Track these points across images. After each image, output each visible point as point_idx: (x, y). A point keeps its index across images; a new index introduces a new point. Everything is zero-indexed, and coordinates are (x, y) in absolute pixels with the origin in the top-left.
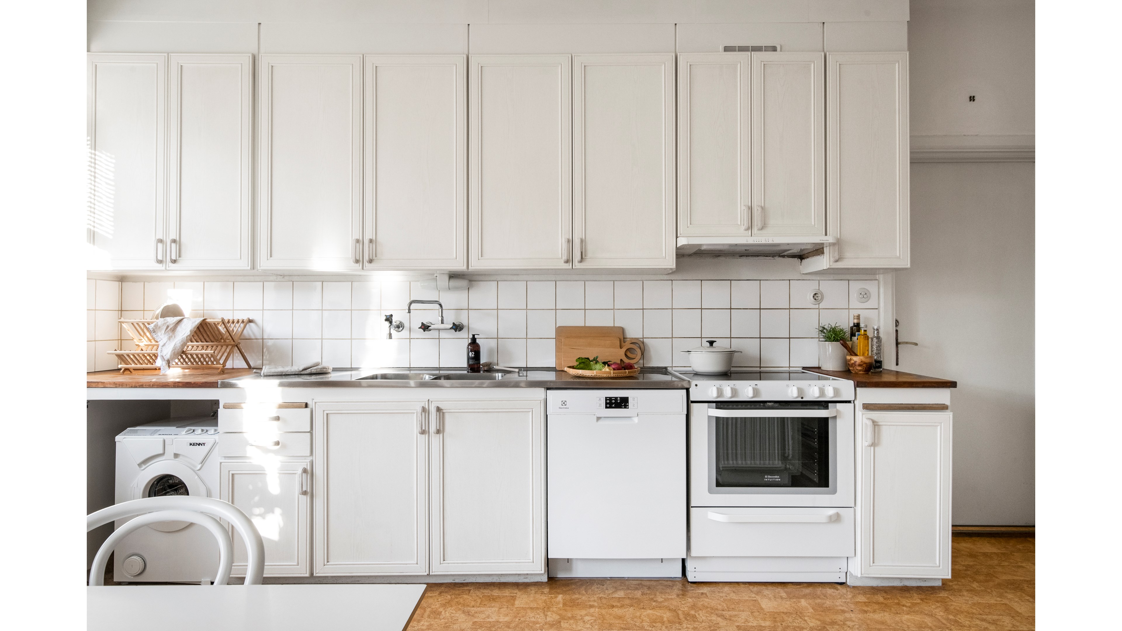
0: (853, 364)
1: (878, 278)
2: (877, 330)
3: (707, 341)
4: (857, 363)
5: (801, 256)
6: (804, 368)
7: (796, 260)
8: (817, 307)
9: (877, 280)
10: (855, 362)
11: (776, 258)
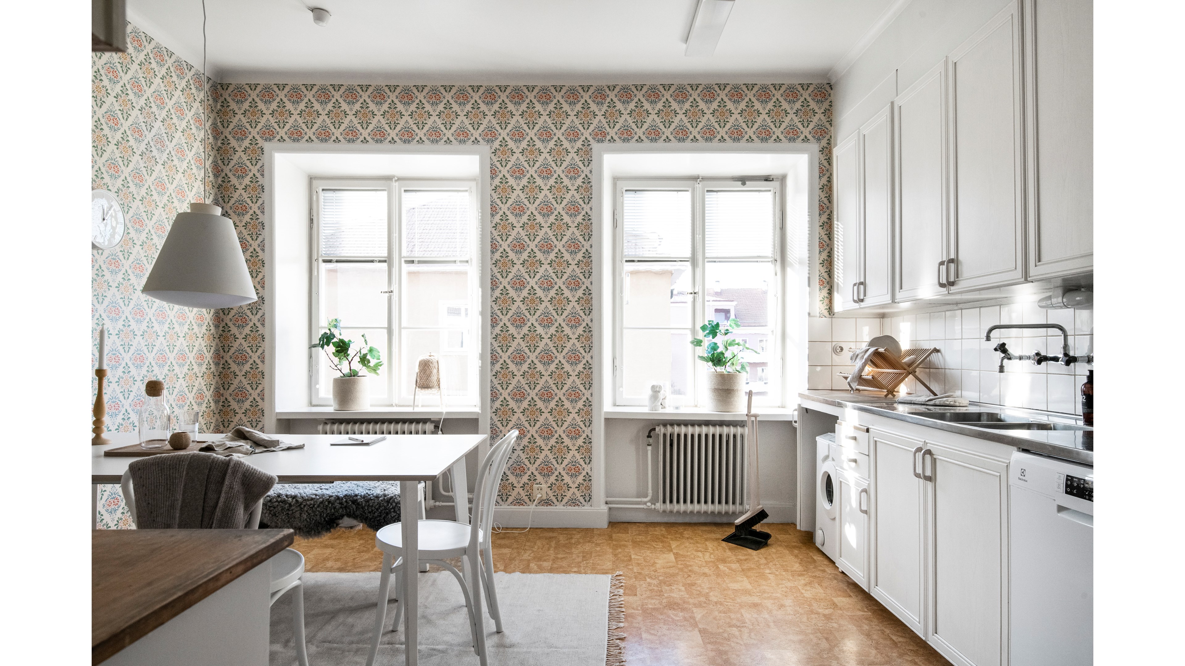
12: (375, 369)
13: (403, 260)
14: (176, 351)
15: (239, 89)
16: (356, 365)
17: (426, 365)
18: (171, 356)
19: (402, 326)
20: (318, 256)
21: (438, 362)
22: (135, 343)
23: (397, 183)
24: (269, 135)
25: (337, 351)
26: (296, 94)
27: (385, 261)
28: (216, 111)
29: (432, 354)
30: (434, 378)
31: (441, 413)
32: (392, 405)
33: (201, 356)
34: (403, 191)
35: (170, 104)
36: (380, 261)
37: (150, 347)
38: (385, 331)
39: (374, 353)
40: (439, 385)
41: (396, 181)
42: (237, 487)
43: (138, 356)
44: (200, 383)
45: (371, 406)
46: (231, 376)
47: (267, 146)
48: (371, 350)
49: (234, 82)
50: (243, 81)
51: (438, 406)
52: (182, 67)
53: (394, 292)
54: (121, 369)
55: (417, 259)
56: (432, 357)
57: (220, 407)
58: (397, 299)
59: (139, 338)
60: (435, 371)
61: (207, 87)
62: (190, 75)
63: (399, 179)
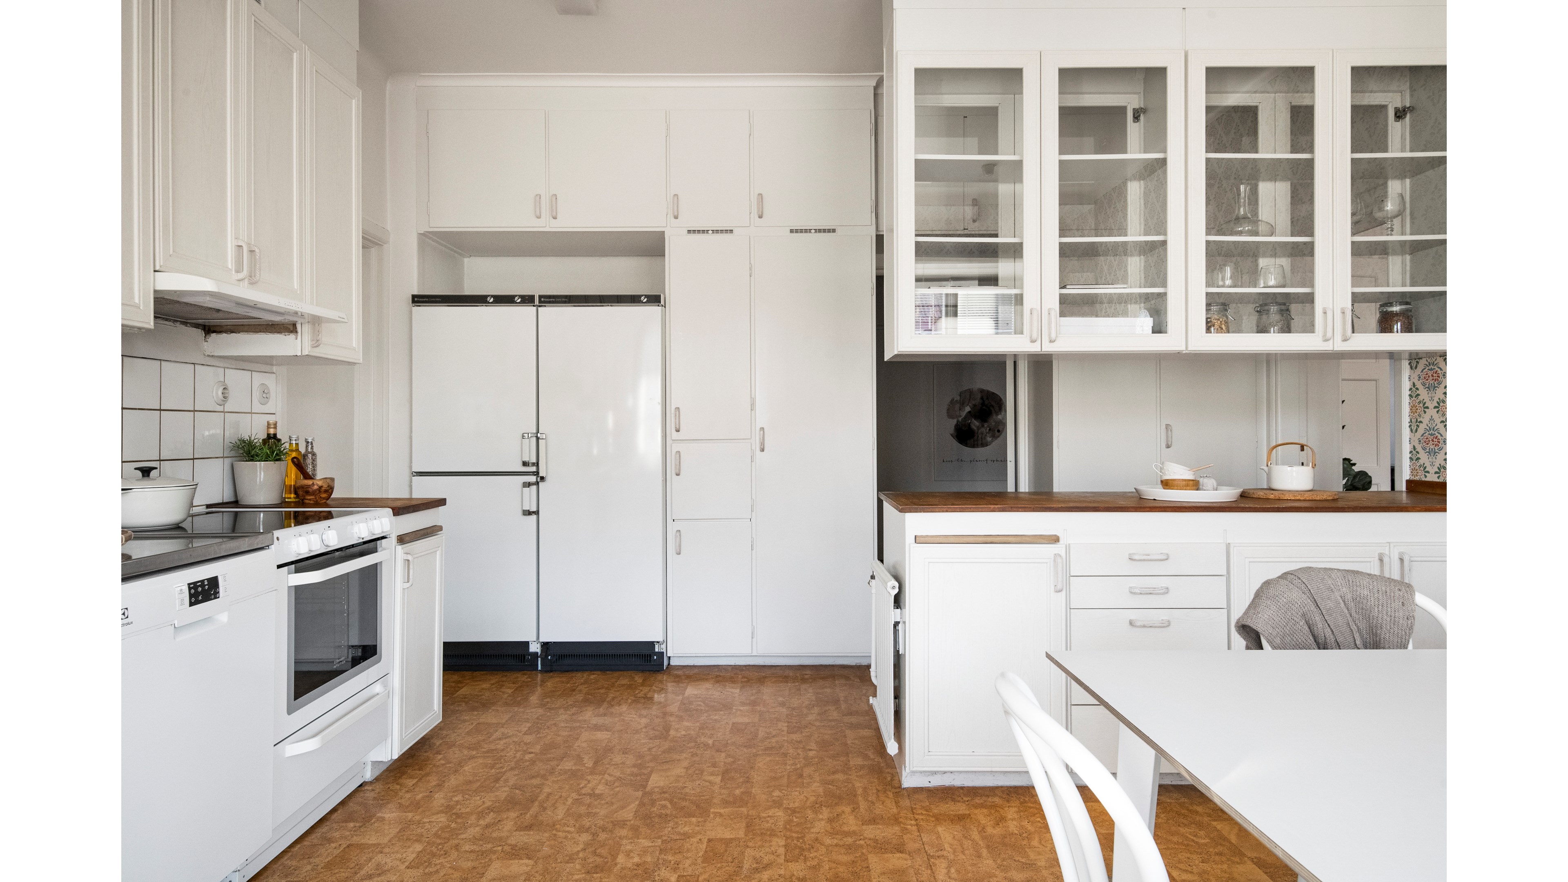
0: (315, 491)
1: (274, 371)
2: (312, 443)
3: (136, 469)
4: (323, 489)
5: (209, 330)
6: (208, 506)
7: (200, 333)
8: (220, 408)
9: (274, 373)
10: (321, 487)
11: (178, 324)
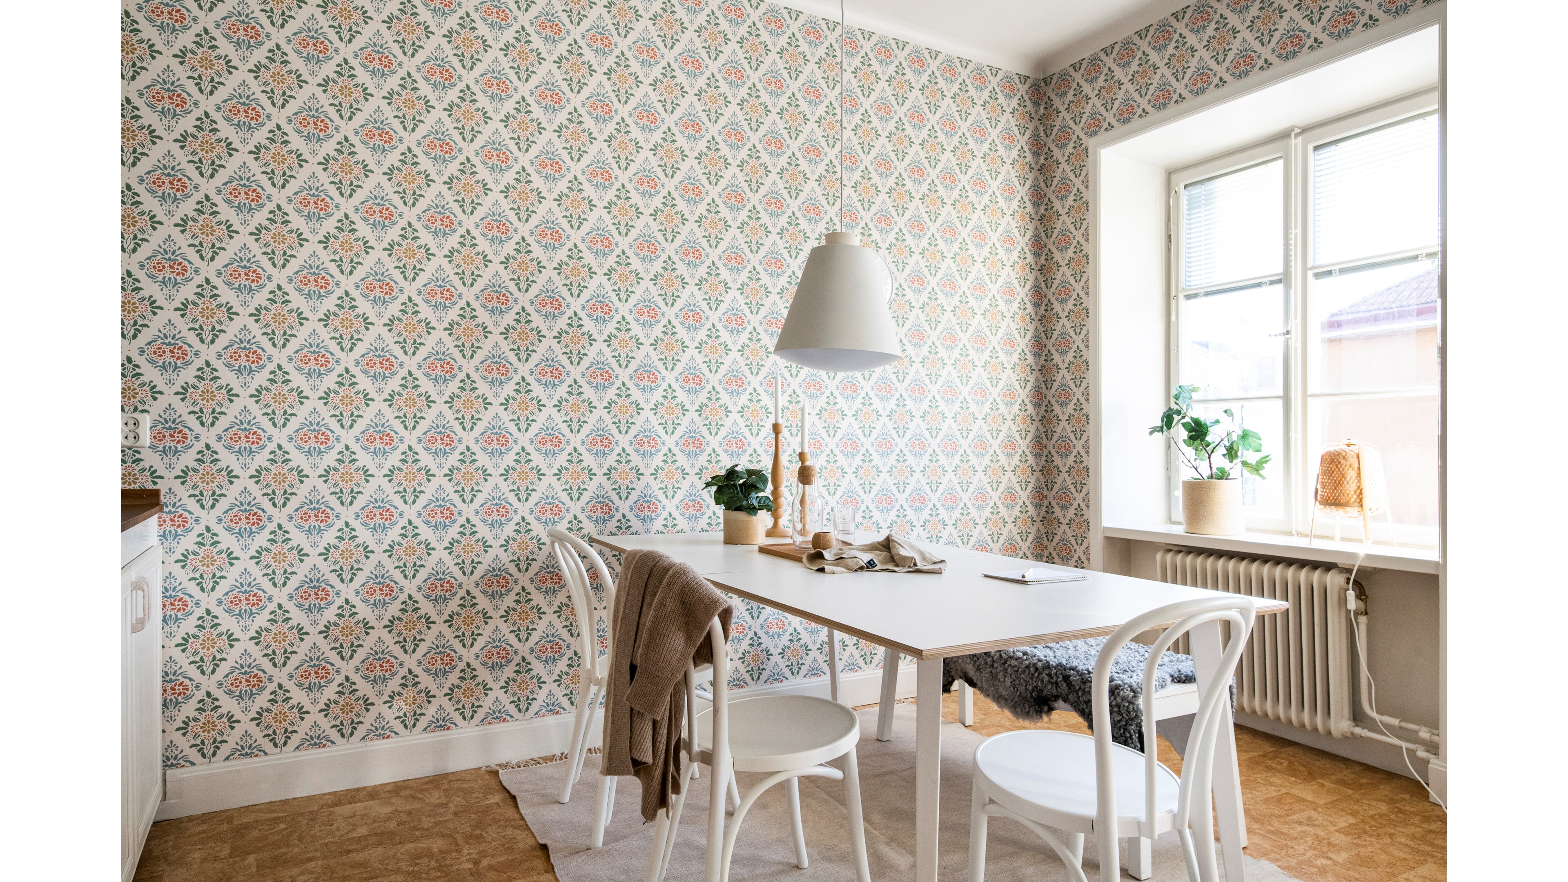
12: (1257, 468)
13: (1310, 274)
14: (971, 437)
15: (1065, 77)
16: (1219, 460)
17: (1332, 461)
18: (965, 444)
19: (1309, 393)
20: (1177, 291)
21: (1358, 457)
22: (912, 426)
23: (1300, 139)
24: (1094, 128)
25: (1190, 438)
26: (1127, 49)
27: (1280, 281)
28: (1036, 118)
29: (1352, 442)
30: (1350, 487)
31: (1353, 555)
32: (1290, 534)
33: (1011, 444)
34: (1310, 147)
35: (964, 127)
36: (1272, 283)
37: (934, 431)
38: (1280, 403)
39: (1250, 440)
40: (1361, 500)
41: (1297, 135)
42: (671, 605)
43: (917, 442)
44: (1010, 479)
45: (1248, 530)
46: (1055, 471)
47: (1090, 142)
48: (1245, 436)
49: (1056, 69)
50: (1065, 64)
51: (1360, 541)
52: (980, 75)
53: (1293, 332)
54: (859, 457)
55: (1337, 267)
56: (1352, 447)
57: (1043, 513)
58: (1299, 345)
59: (918, 420)
60: (1351, 474)
61: (1023, 89)
62: (994, 81)
63: (1304, 130)
